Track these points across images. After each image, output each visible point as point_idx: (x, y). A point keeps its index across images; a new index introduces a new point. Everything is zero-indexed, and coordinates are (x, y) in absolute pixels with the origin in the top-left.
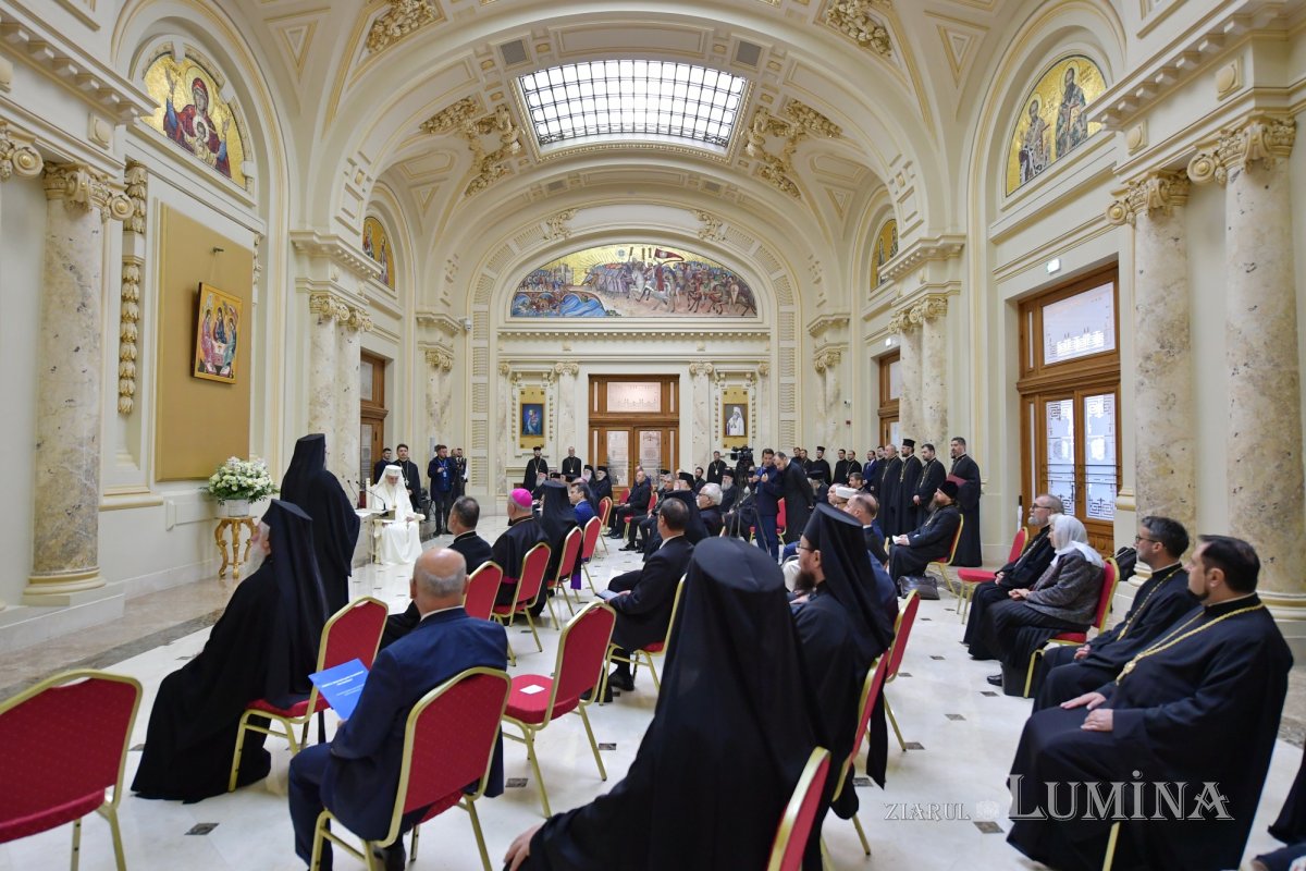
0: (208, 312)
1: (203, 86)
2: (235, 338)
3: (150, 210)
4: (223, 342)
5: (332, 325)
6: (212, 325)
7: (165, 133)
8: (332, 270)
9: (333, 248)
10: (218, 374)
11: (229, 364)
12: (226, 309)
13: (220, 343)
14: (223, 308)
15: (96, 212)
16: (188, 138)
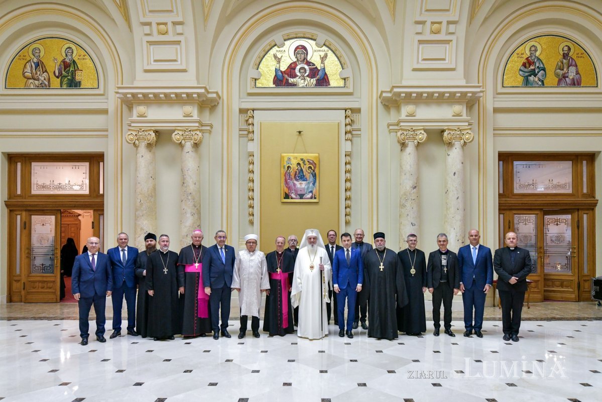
0: (289, 167)
1: (304, 48)
2: (314, 176)
3: (256, 129)
4: (304, 181)
5: (411, 149)
6: (292, 174)
7: (274, 86)
8: (406, 110)
9: (399, 94)
10: (301, 198)
11: (311, 192)
12: (304, 162)
13: (300, 182)
14: (301, 162)
15: (188, 145)
16: (291, 80)
